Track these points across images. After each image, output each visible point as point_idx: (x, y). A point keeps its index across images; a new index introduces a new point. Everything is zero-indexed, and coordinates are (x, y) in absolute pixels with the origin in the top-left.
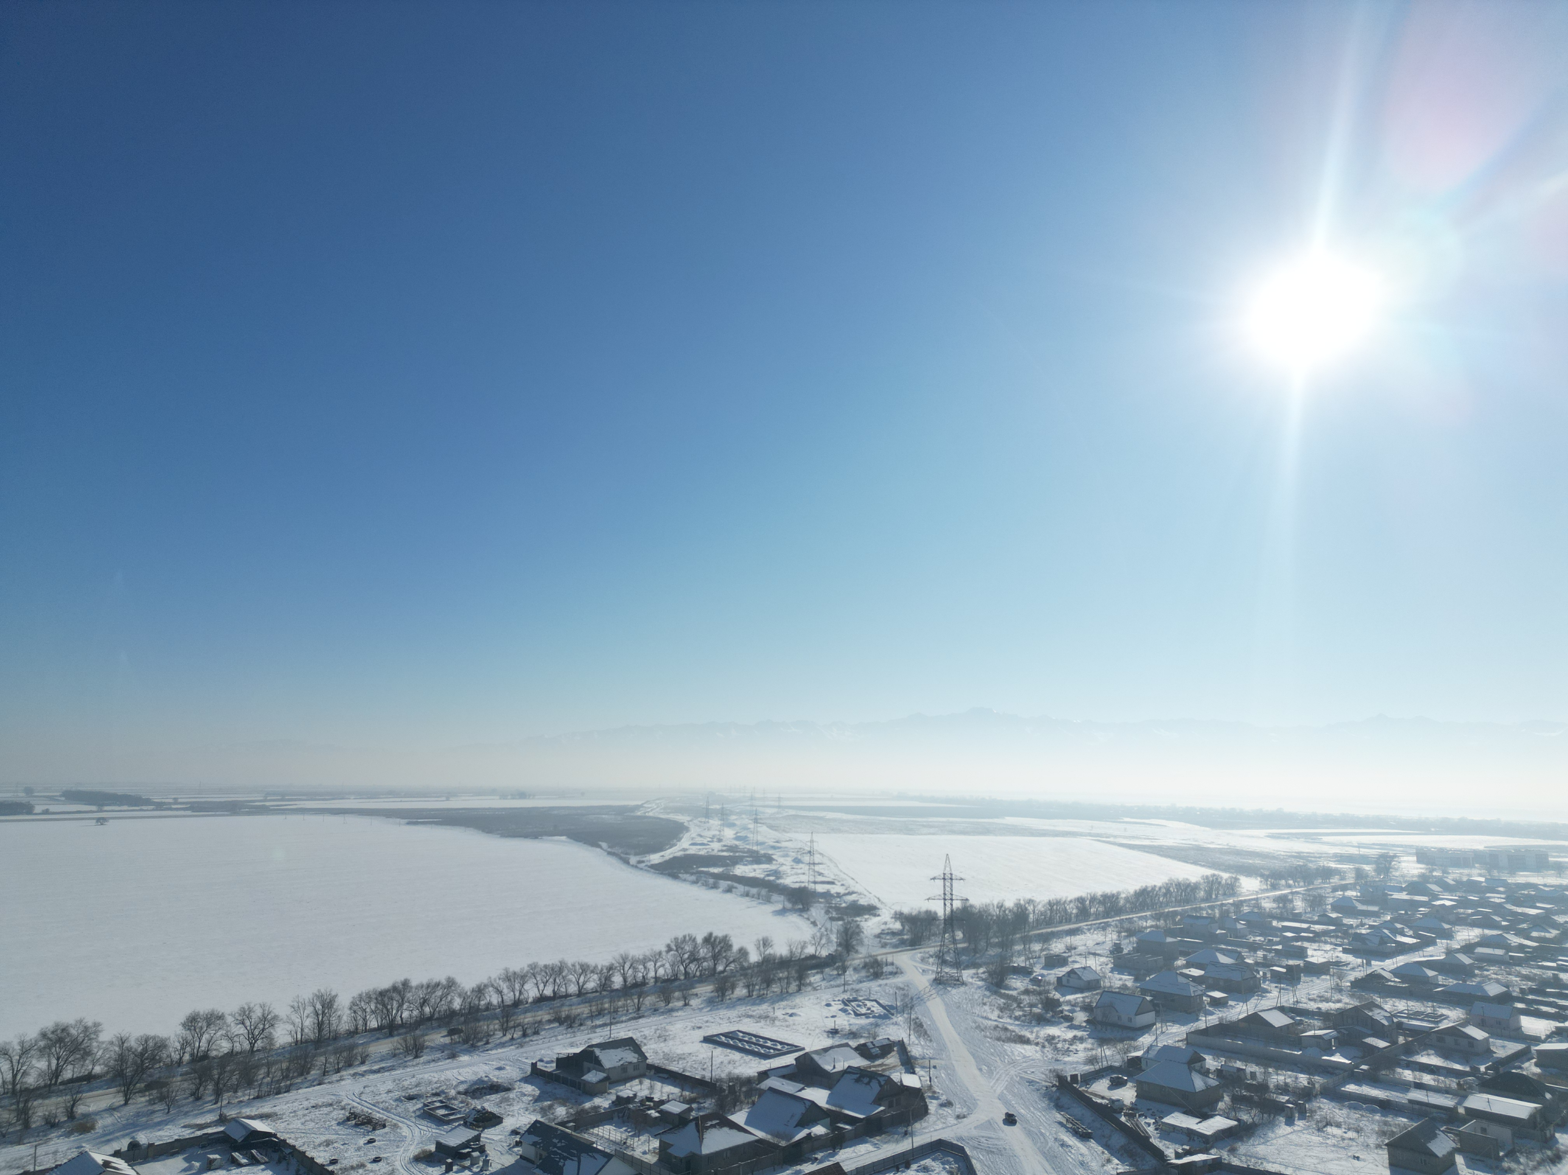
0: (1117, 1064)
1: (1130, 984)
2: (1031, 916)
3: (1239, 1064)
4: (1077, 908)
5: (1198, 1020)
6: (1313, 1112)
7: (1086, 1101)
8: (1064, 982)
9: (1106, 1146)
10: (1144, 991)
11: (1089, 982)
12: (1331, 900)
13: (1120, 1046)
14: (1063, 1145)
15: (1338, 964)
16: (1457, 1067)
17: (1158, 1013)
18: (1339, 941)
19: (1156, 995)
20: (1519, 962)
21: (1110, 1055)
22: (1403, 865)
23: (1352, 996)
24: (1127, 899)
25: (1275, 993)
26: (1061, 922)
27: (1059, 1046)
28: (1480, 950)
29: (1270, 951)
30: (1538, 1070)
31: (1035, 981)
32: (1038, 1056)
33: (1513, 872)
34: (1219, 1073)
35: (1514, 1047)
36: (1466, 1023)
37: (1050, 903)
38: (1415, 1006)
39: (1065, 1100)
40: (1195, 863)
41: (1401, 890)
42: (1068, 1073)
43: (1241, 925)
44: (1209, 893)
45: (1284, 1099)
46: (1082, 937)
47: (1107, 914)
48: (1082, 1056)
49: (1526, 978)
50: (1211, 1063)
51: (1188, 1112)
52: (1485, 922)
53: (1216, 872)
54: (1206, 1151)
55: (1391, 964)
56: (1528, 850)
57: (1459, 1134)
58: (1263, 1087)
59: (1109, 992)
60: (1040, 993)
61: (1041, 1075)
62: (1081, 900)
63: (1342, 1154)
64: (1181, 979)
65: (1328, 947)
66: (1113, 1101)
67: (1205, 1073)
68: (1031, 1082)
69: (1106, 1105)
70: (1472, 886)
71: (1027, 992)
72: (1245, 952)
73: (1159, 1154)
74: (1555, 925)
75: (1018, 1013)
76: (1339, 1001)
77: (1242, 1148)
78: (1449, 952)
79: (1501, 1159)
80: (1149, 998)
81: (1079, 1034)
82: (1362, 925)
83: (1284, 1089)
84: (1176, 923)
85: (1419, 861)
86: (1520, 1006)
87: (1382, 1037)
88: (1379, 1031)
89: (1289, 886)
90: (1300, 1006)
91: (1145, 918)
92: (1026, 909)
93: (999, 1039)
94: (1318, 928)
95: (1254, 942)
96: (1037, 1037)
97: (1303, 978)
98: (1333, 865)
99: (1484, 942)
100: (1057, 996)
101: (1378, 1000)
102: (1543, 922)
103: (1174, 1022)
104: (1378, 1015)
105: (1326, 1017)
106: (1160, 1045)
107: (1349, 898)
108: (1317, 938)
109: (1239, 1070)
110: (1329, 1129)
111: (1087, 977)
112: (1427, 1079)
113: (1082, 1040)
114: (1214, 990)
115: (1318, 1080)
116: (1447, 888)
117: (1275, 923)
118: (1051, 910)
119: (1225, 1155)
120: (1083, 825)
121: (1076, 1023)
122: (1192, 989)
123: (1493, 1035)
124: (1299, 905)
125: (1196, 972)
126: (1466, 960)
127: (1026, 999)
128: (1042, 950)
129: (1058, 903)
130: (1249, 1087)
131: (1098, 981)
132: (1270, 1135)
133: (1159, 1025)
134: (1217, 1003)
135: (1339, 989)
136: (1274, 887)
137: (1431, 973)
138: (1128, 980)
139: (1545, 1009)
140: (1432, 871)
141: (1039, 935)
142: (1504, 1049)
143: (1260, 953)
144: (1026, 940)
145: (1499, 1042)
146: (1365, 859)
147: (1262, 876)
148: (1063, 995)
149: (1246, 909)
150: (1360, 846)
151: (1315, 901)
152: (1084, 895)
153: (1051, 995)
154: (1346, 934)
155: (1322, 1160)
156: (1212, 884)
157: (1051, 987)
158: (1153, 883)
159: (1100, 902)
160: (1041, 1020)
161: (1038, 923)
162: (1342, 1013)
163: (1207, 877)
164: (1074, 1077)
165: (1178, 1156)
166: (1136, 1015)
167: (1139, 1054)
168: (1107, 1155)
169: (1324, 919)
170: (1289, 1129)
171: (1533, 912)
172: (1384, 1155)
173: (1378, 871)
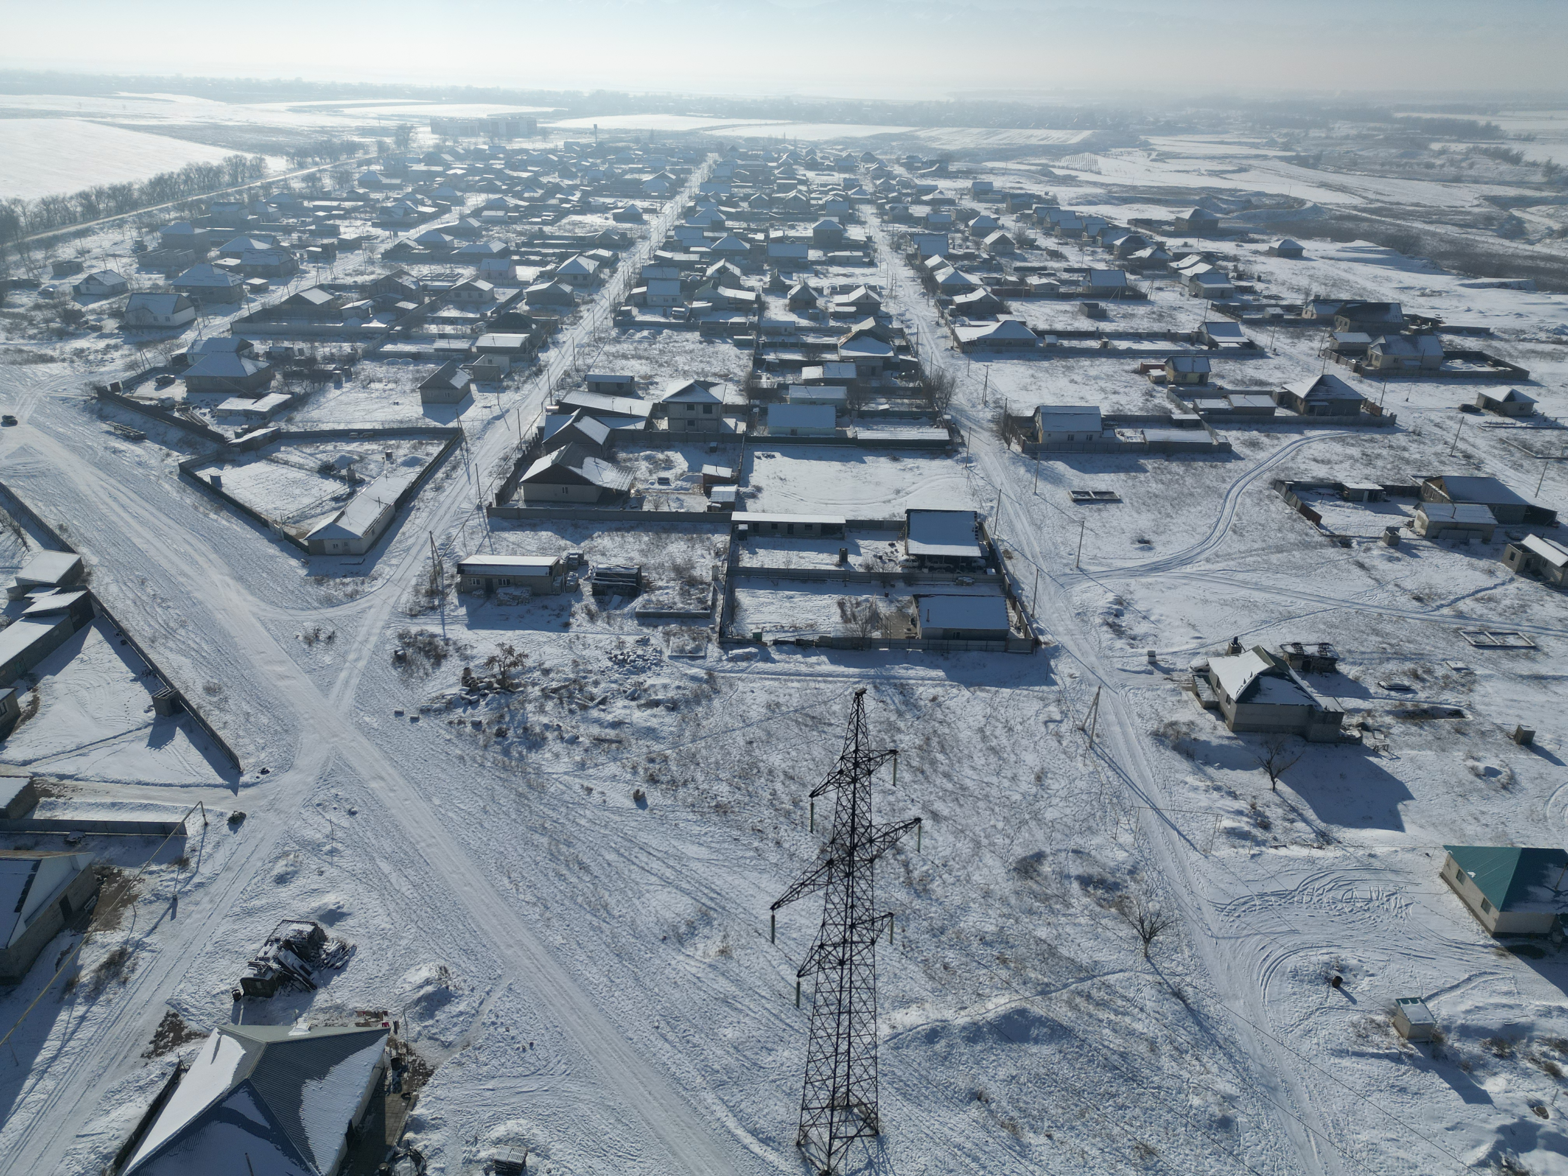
0: (161, 365)
1: (161, 282)
2: (22, 219)
3: (286, 344)
4: (81, 205)
5: (240, 309)
6: (358, 374)
7: (135, 406)
8: (83, 289)
9: (163, 443)
10: (179, 288)
11: (113, 286)
12: (357, 176)
13: (161, 347)
14: (115, 451)
15: (368, 238)
16: (471, 315)
17: (197, 308)
18: (368, 216)
19: (192, 290)
20: (514, 221)
21: (152, 357)
22: (420, 136)
23: (384, 267)
24: (142, 191)
25: (313, 273)
26: (63, 224)
27: (91, 357)
28: (486, 213)
29: (304, 232)
30: (527, 308)
31: (45, 294)
32: (68, 372)
33: (510, 140)
34: (268, 355)
35: (511, 292)
36: (476, 278)
37: (44, 202)
38: (437, 269)
39: (109, 409)
40: (214, 144)
41: (419, 161)
42: (107, 382)
43: (272, 208)
44: (234, 176)
45: (331, 367)
46: (95, 238)
47: (120, 209)
48: (119, 363)
49: (520, 234)
50: (259, 347)
51: (242, 396)
52: (490, 188)
53: (239, 153)
54: (265, 426)
55: (415, 233)
56: (521, 116)
57: (473, 369)
58: (312, 360)
59: (138, 294)
60: (55, 306)
61: (75, 390)
62: (84, 196)
63: (385, 403)
64: (217, 271)
65: (359, 223)
66: (162, 401)
67: (255, 357)
68: (65, 400)
69: (156, 406)
70: (478, 154)
71: (37, 307)
72: (280, 236)
73: (219, 438)
74: (541, 186)
75: (32, 331)
76: (372, 273)
77: (298, 416)
78: (462, 217)
79: (502, 381)
80: (185, 295)
81: (112, 342)
82: (388, 198)
83: (331, 359)
84: (202, 212)
85: (433, 132)
86: (516, 258)
87: (411, 301)
88: (408, 295)
89: (316, 164)
90: (338, 282)
91: (167, 210)
92: (13, 211)
93: (13, 363)
94: (347, 204)
95: (288, 225)
96: (62, 353)
97: (338, 256)
98: (356, 139)
99: (490, 205)
100: (77, 306)
101: (406, 268)
102: (533, 183)
103: (216, 314)
104: (407, 281)
105: (363, 290)
106: (205, 338)
107: (374, 173)
108: (347, 215)
109: (287, 349)
110: (372, 385)
111: (109, 281)
112: (449, 329)
113: (116, 347)
114: (252, 277)
115: (359, 346)
116: (459, 157)
117: (306, 203)
118: (48, 210)
119: (284, 426)
120: (67, 102)
121: (106, 331)
122: (230, 279)
123: (498, 285)
124: (328, 183)
125: (232, 262)
126: (475, 223)
127: (39, 315)
128: (46, 258)
129: (55, 200)
130: (298, 363)
131: (124, 284)
132: (323, 400)
133: (200, 320)
134: (258, 290)
135: (371, 262)
136: (301, 166)
137: (448, 238)
138: (159, 279)
139: (533, 258)
140: (445, 141)
141: (38, 241)
142: (504, 295)
143: (295, 236)
144: (24, 248)
145: (501, 290)
146: (385, 131)
147: (287, 154)
148: (85, 304)
149: (275, 191)
150: (380, 118)
151: (343, 178)
152: (87, 189)
153: (69, 307)
154: (374, 209)
155: (369, 412)
156: (237, 166)
157: (68, 298)
158: (170, 170)
159: (109, 196)
160: (63, 335)
161: (33, 227)
162: (376, 283)
163: (230, 159)
164: (115, 386)
165: (238, 436)
166: (175, 312)
167: (184, 350)
168: (165, 450)
169: (353, 196)
170: (338, 392)
171: (525, 175)
172: (418, 396)
173: (398, 143)
